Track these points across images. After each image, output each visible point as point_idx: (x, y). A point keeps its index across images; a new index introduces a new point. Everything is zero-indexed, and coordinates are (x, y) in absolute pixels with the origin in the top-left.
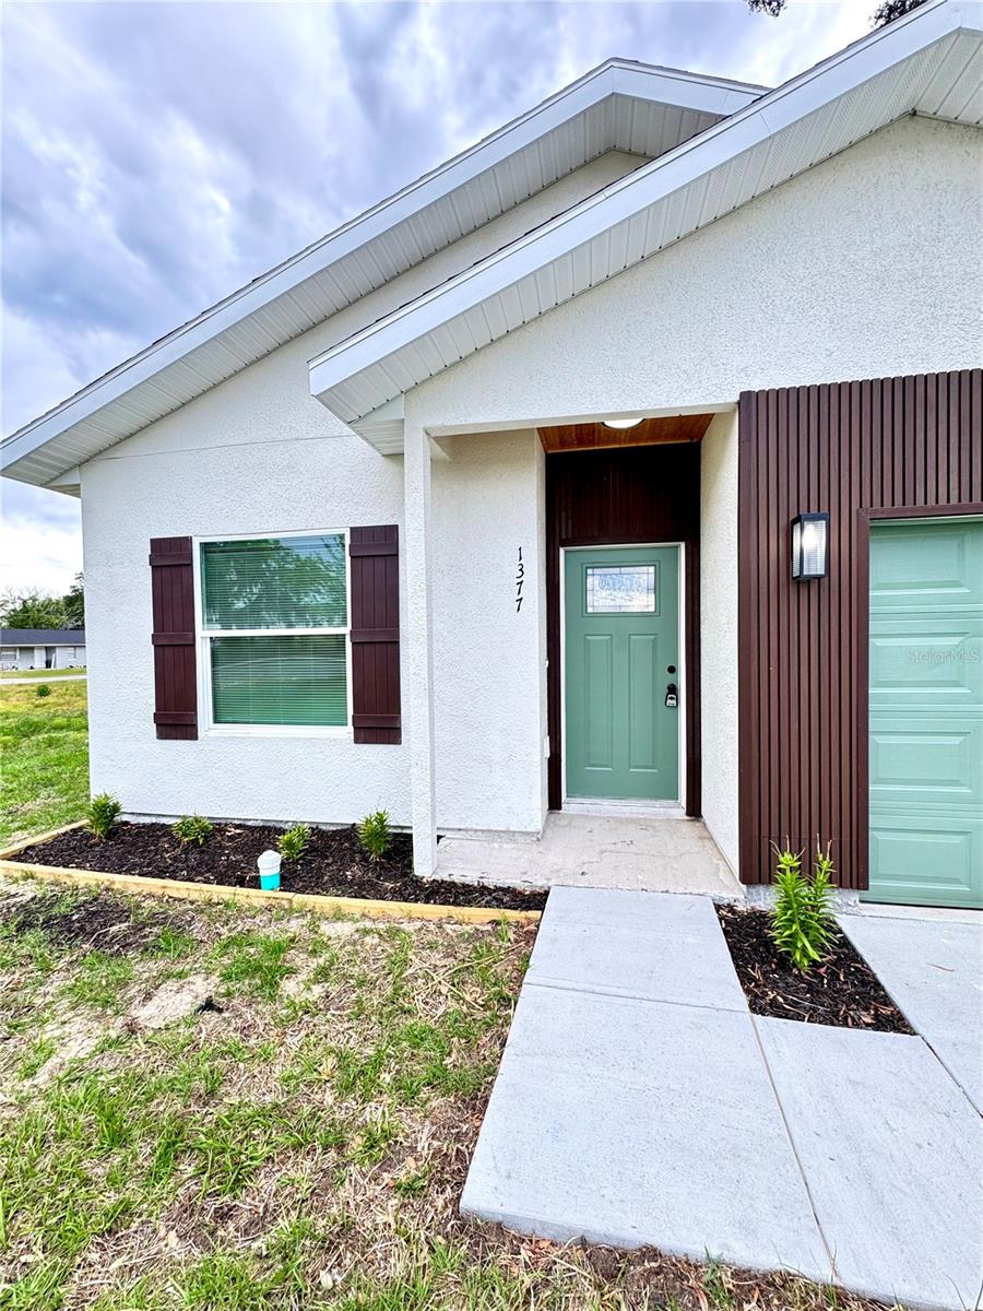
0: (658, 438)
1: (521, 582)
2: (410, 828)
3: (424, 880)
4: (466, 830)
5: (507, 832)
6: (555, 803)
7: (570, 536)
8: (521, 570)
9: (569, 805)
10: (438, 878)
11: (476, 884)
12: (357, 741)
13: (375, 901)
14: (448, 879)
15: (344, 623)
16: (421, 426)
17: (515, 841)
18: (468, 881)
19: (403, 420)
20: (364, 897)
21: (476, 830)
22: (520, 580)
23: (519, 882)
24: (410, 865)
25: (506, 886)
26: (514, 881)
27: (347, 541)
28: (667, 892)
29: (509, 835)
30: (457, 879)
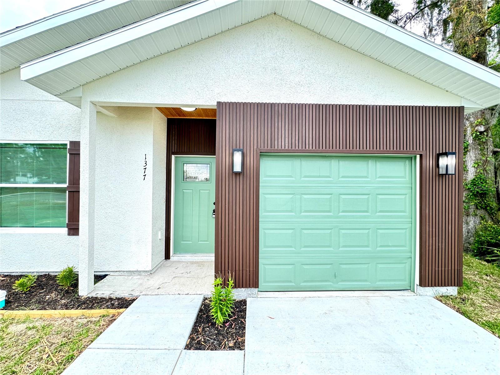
1: (146, 168)
3: (83, 298)
4: (119, 271)
5: (137, 271)
6: (167, 257)
7: (176, 151)
8: (146, 163)
9: (173, 258)
10: (90, 296)
11: (108, 297)
12: (69, 234)
13: (50, 310)
14: (95, 296)
15: (65, 183)
16: (89, 100)
17: (140, 275)
18: (104, 296)
19: (81, 97)
20: (45, 309)
21: (124, 271)
22: (145, 167)
23: (127, 295)
24: (77, 292)
25: (121, 297)
26: (125, 294)
27: (68, 147)
28: (188, 294)
30: (99, 296)
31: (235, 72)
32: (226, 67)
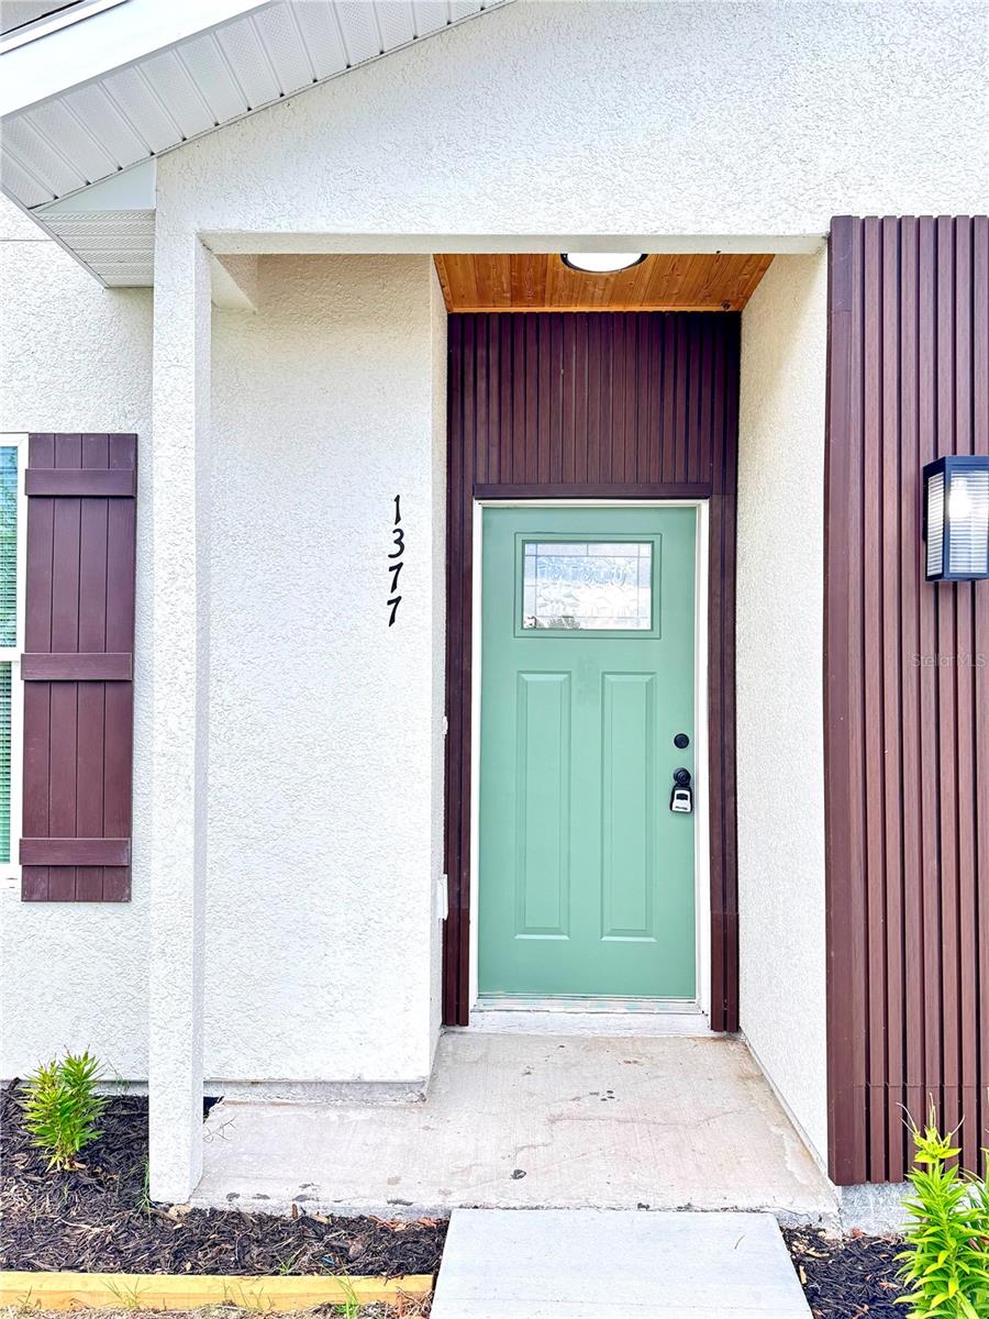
0: (665, 298)
1: (399, 566)
2: (144, 1083)
3: (172, 1213)
4: (270, 1083)
5: (359, 1083)
6: (454, 1011)
7: (494, 479)
8: (398, 542)
9: (485, 1015)
10: (203, 1203)
11: (288, 1213)
12: (29, 895)
13: (55, 1274)
14: (223, 1205)
15: (11, 641)
16: (193, 227)
17: (373, 1104)
18: (271, 1207)
19: (153, 213)
20: (30, 1266)
21: (290, 1084)
22: (395, 562)
23: (383, 1203)
24: (141, 1178)
25: (354, 1215)
26: (373, 1203)
27: (23, 462)
28: (688, 1207)
29: (362, 1091)
30: (247, 1205)
31: (924, 58)
32: (877, 39)
